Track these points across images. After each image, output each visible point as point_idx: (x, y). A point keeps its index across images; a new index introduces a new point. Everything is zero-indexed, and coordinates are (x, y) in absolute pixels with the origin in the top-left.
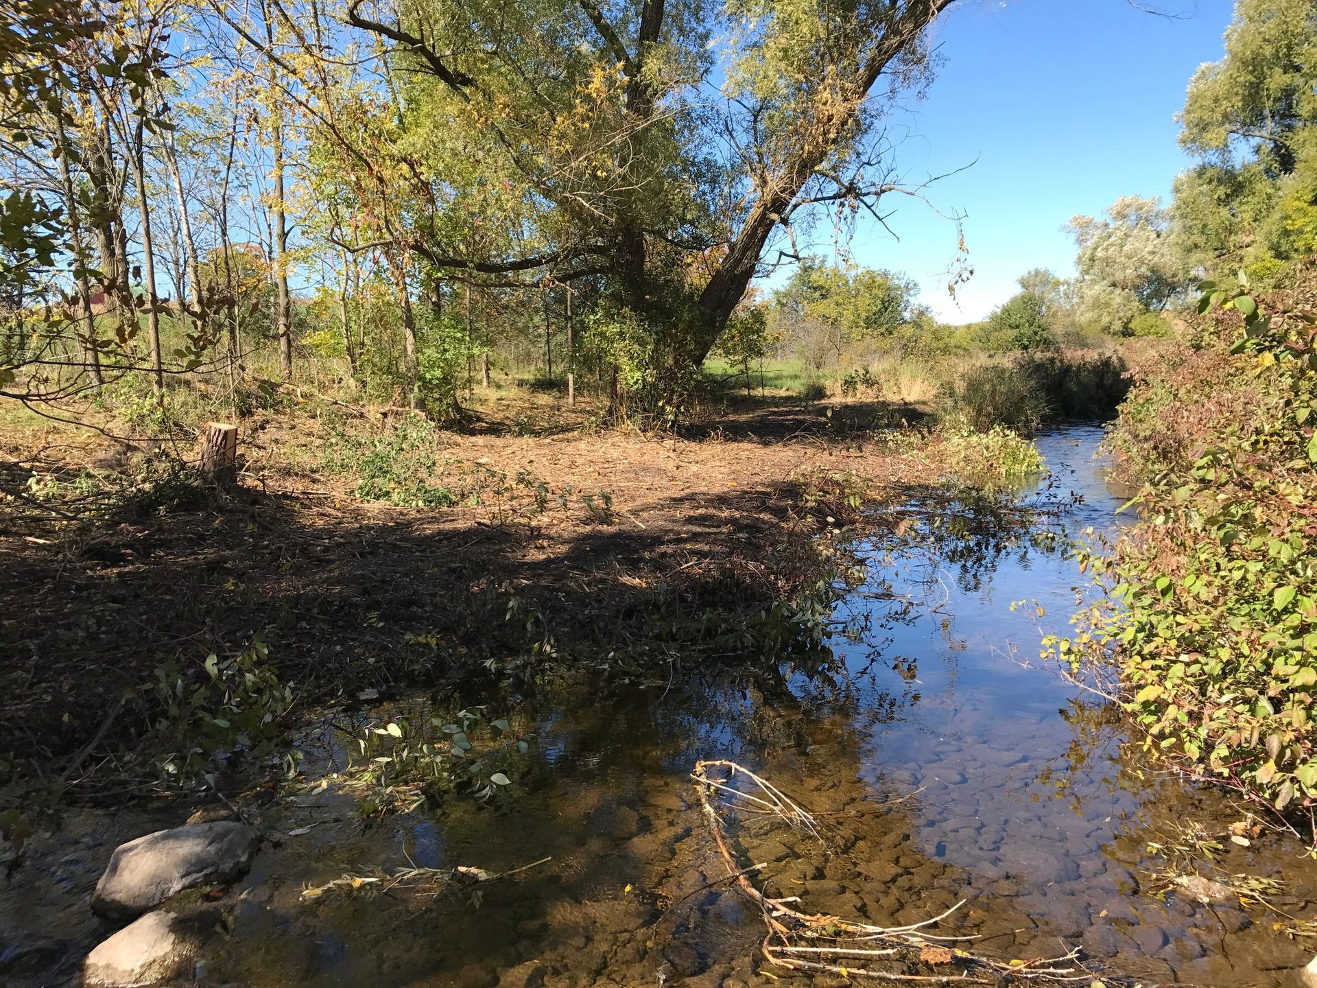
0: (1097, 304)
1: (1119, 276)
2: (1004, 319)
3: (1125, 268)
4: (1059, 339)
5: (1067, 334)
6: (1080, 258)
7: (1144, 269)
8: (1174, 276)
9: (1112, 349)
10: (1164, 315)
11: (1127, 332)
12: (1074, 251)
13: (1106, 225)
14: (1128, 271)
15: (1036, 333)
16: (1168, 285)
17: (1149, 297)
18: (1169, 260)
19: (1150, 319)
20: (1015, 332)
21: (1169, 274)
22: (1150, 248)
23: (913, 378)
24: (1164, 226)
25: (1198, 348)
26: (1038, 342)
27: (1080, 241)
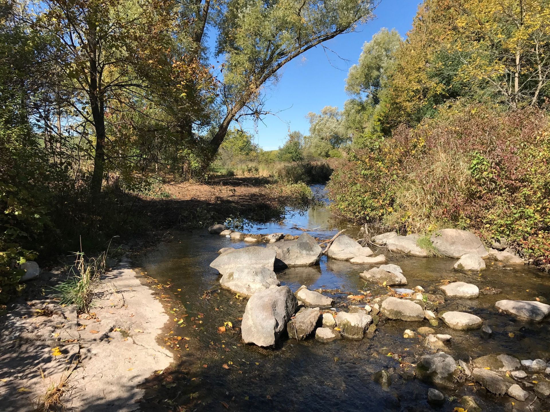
0: (316, 146)
1: (324, 135)
2: (286, 150)
3: (326, 132)
4: (305, 158)
5: (308, 156)
6: (311, 129)
7: (332, 133)
8: (342, 136)
9: (324, 161)
10: (339, 149)
11: (327, 155)
12: (309, 126)
13: (320, 117)
14: (328, 134)
15: (297, 156)
16: (340, 139)
17: (334, 143)
18: (341, 130)
19: (335, 151)
20: (291, 155)
21: (341, 135)
22: (334, 126)
23: (263, 170)
24: (339, 118)
25: (350, 161)
26: (298, 159)
27: (311, 122)
